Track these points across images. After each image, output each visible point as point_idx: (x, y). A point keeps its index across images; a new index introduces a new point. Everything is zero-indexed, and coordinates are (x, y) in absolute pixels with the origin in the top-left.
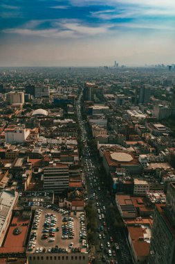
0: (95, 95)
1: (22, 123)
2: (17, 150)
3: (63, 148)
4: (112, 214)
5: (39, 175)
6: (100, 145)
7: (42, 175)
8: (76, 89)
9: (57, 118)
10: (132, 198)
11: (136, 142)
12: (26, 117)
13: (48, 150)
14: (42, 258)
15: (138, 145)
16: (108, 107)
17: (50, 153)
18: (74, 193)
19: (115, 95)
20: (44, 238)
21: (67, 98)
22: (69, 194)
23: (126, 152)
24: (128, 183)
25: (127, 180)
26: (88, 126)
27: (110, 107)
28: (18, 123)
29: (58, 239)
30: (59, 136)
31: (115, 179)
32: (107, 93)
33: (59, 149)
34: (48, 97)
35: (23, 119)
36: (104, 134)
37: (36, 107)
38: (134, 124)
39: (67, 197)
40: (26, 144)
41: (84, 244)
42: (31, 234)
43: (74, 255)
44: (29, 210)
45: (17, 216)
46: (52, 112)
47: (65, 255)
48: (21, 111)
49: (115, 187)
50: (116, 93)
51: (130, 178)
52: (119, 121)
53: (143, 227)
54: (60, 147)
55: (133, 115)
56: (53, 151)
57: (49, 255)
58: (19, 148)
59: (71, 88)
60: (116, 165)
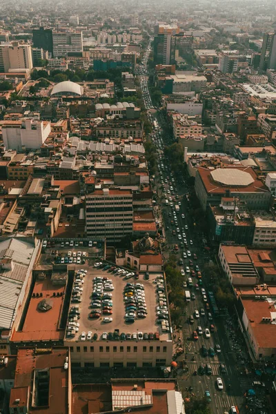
0: (177, 52)
1: (32, 109)
2: (29, 163)
3: (118, 160)
4: (213, 278)
5: (75, 210)
6: (188, 155)
7: (82, 210)
8: (138, 39)
9: (102, 101)
10: (250, 252)
11: (260, 149)
12: (41, 98)
13: (90, 164)
14: (92, 348)
15: (263, 154)
16: (203, 78)
17: (93, 168)
18: (144, 242)
19: (218, 51)
20: (93, 316)
21: (119, 59)
22: (134, 244)
23: (241, 168)
24: (243, 224)
25: (242, 219)
26: (165, 117)
27: (210, 78)
28: (25, 109)
29: (117, 318)
30: (109, 136)
31: (219, 218)
32: (202, 46)
33: (109, 162)
34: (80, 55)
35: (34, 102)
36: (196, 133)
37: (57, 77)
38: (256, 113)
39: (130, 248)
40: (45, 152)
41: (164, 327)
42: (70, 310)
43: (148, 344)
44: (63, 270)
45: (41, 280)
46: (92, 87)
47: (132, 344)
48: (28, 84)
49: (218, 232)
50: (221, 46)
51: (246, 215)
52: (226, 107)
53: (270, 301)
54: (112, 158)
55: (254, 93)
56: (98, 166)
57: (105, 344)
58: (32, 158)
59: (126, 37)
60: (222, 191)
